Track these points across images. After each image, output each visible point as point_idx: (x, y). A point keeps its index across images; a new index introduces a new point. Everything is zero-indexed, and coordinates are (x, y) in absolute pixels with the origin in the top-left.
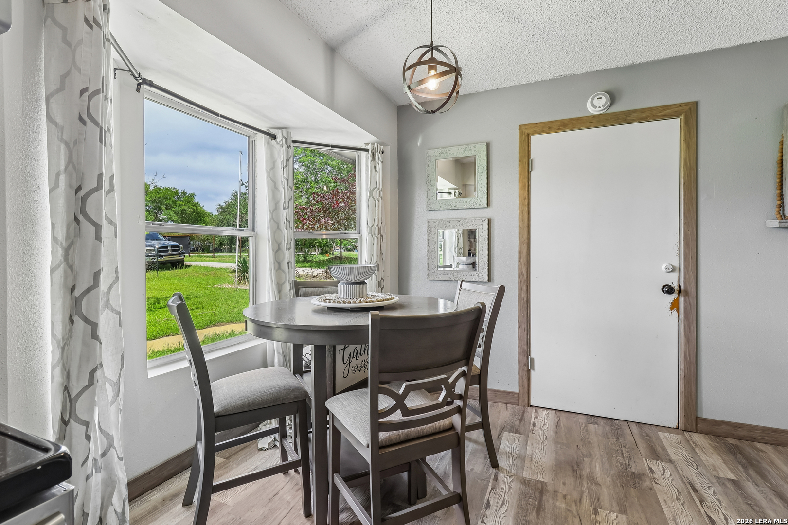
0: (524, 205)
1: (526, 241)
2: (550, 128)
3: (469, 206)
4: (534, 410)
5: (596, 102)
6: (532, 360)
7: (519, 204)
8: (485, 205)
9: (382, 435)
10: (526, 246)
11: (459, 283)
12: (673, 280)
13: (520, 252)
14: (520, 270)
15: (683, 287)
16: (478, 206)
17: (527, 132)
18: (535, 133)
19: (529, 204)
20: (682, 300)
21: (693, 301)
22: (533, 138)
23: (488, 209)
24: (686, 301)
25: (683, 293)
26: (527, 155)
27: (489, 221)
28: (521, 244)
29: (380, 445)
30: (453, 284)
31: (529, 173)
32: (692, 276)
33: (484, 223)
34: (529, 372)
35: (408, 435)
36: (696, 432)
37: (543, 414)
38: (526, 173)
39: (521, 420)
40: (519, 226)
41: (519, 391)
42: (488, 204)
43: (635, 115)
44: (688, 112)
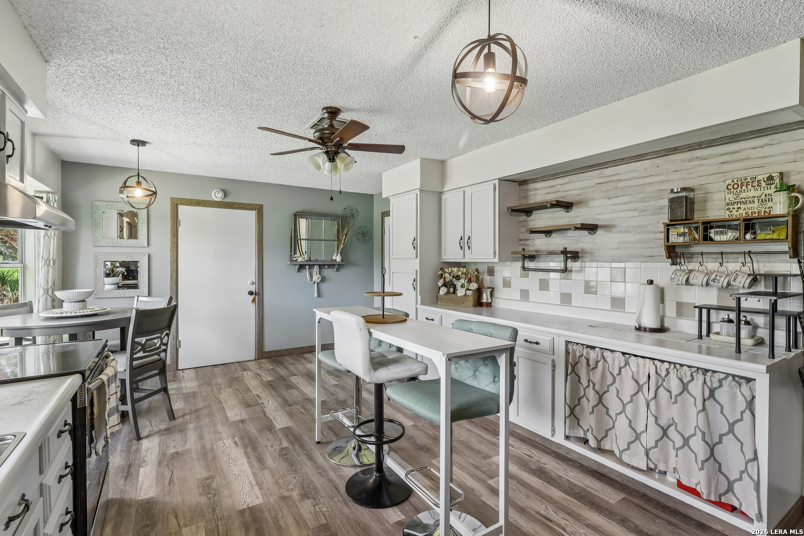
0: (174, 247)
1: (175, 269)
2: (191, 203)
3: (133, 245)
4: (181, 371)
5: (217, 194)
6: (180, 341)
7: (171, 246)
8: (146, 245)
9: (135, 363)
10: (175, 272)
11: (136, 298)
12: (253, 288)
13: (171, 276)
14: (171, 287)
15: (257, 291)
16: (140, 246)
17: (176, 202)
18: (181, 204)
19: (177, 247)
20: (257, 297)
21: (261, 298)
22: (180, 207)
23: (148, 248)
24: (258, 298)
25: (257, 294)
26: (176, 216)
27: (149, 256)
28: (172, 271)
29: (134, 368)
30: (132, 299)
31: (177, 228)
32: (261, 285)
33: (145, 257)
34: (177, 349)
35: (142, 363)
36: (263, 359)
37: (187, 372)
38: (176, 227)
39: (174, 377)
40: (171, 260)
41: (171, 362)
42: (148, 245)
43: (236, 205)
44: (259, 209)
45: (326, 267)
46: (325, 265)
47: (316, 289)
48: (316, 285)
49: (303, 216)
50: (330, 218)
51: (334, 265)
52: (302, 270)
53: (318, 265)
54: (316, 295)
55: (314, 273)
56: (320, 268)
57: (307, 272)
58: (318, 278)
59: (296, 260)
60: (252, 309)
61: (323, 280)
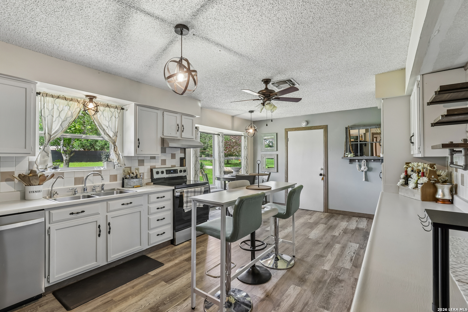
0: (286, 151)
2: (292, 130)
5: (303, 124)
10: (287, 162)
12: (322, 172)
13: (285, 164)
16: (273, 151)
21: (327, 178)
22: (288, 132)
23: (277, 152)
24: (325, 178)
25: (324, 175)
26: (287, 137)
27: (277, 155)
28: (285, 162)
32: (326, 171)
36: (327, 213)
38: (287, 142)
42: (277, 150)
43: (313, 128)
44: (325, 128)
45: (372, 161)
46: (371, 160)
47: (364, 176)
48: (364, 172)
49: (353, 128)
50: (375, 127)
51: (380, 159)
52: (354, 163)
53: (366, 160)
54: (364, 179)
55: (363, 165)
56: (366, 162)
57: (357, 164)
58: (365, 168)
59: (347, 157)
60: (322, 183)
61: (370, 169)
